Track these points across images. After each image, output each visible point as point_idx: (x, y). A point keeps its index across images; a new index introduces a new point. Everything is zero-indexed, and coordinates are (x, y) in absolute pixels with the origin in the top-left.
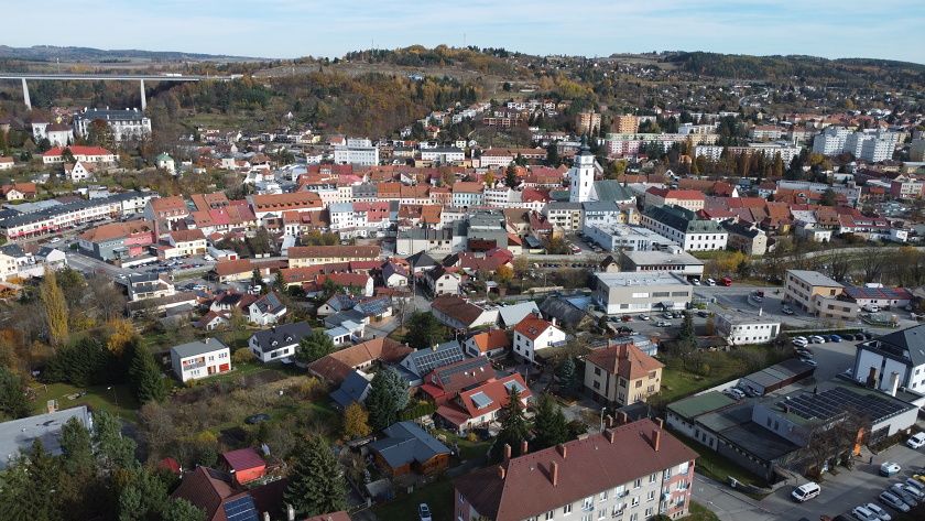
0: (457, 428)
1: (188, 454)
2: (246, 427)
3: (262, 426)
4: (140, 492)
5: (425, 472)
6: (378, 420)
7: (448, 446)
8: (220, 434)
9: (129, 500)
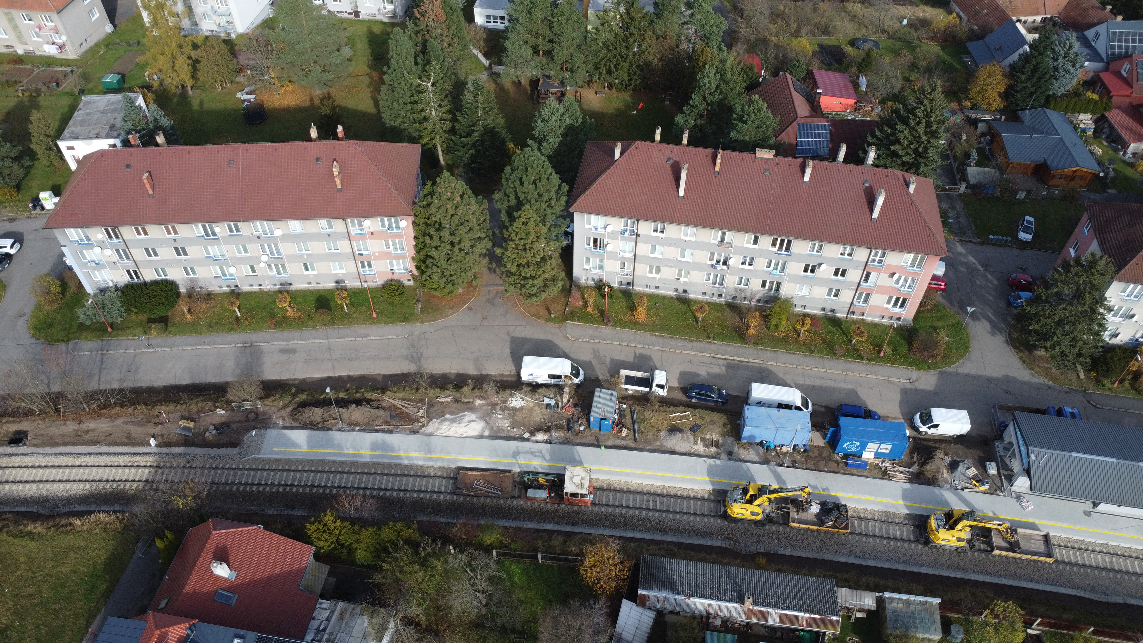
0: (1125, 146)
1: (776, 58)
2: (849, 50)
3: (868, 54)
4: (718, 76)
5: (1052, 183)
6: (1018, 96)
7: (1100, 163)
8: (817, 49)
9: (706, 81)
